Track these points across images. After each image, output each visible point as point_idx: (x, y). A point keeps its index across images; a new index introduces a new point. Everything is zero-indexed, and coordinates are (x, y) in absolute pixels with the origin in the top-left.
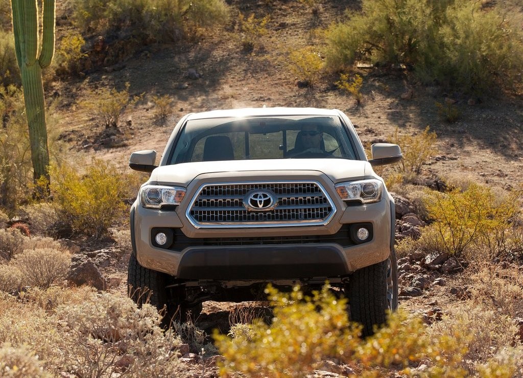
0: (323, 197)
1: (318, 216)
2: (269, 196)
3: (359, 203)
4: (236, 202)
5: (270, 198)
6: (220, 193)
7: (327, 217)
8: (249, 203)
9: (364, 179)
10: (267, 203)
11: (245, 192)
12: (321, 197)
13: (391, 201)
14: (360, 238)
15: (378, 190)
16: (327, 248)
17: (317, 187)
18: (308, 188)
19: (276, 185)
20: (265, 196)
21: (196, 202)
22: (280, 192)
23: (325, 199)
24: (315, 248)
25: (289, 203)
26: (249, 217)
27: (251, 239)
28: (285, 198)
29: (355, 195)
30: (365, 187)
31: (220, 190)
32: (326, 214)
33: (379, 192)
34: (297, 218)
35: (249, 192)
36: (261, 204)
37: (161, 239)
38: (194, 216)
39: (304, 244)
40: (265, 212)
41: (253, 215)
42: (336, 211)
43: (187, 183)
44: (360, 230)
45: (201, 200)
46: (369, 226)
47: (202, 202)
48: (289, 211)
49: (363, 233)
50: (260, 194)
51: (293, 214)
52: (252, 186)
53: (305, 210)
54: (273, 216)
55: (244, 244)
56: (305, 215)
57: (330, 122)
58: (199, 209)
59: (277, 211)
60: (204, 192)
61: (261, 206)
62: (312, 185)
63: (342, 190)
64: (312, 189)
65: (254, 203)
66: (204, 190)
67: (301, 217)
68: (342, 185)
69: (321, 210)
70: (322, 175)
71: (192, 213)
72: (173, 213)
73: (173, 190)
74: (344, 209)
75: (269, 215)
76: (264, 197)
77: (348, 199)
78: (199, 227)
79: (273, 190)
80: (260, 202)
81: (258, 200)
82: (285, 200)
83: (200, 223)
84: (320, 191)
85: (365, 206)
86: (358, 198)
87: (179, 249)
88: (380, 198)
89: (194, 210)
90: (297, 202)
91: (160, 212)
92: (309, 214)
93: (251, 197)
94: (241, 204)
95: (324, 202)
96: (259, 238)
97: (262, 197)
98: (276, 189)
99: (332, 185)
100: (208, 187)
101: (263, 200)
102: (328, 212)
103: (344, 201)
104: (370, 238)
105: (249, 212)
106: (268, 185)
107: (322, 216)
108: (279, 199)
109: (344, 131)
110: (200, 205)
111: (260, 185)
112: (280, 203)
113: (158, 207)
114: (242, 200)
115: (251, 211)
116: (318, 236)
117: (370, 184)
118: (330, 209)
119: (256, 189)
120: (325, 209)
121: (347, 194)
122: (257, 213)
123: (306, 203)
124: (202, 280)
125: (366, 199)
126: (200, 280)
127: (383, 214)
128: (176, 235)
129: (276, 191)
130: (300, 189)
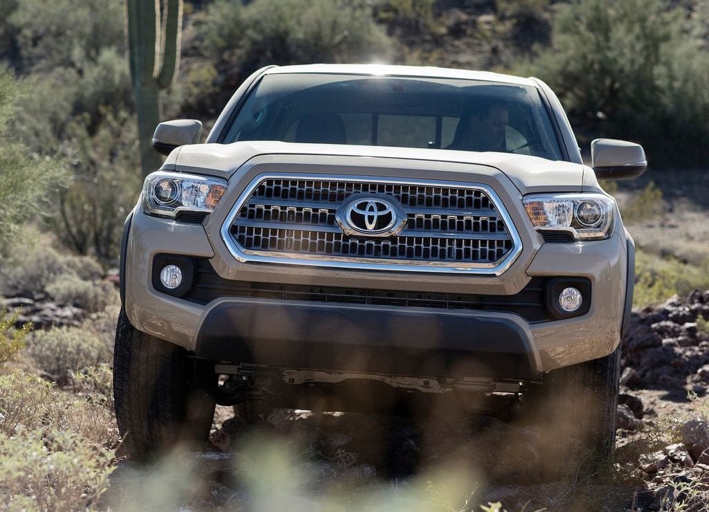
0: (498, 219)
1: (484, 257)
2: (390, 209)
3: (567, 238)
4: (323, 214)
5: (390, 213)
6: (293, 195)
7: (502, 259)
8: (349, 219)
9: (581, 192)
10: (384, 221)
11: (341, 197)
12: (494, 219)
13: (628, 241)
14: (564, 308)
15: (606, 214)
16: (497, 321)
17: (486, 199)
18: (469, 199)
19: (405, 188)
20: (382, 208)
21: (243, 210)
22: (413, 203)
23: (502, 223)
24: (473, 320)
25: (427, 225)
26: (345, 246)
27: (350, 291)
28: (420, 215)
29: (560, 222)
30: (580, 206)
31: (293, 190)
32: (500, 254)
33: (609, 220)
34: (442, 256)
35: (350, 198)
36: (371, 222)
37: (172, 277)
38: (237, 236)
39: (450, 311)
40: (378, 240)
41: (354, 245)
42: (521, 248)
43: (230, 171)
44: (565, 291)
45: (254, 206)
46: (583, 284)
47: (255, 209)
48: (427, 241)
49: (570, 299)
50: (372, 202)
51: (435, 249)
52: (357, 185)
53: (459, 242)
54: (394, 249)
55: (331, 300)
56: (459, 252)
57: (520, 95)
58: (248, 224)
59: (402, 239)
60: (261, 191)
61: (370, 227)
62: (478, 193)
63: (534, 209)
64: (477, 201)
65: (358, 220)
66: (261, 187)
67: (450, 256)
68: (537, 199)
69: (492, 244)
70: (497, 175)
71: (233, 230)
72: (198, 227)
73: (203, 183)
74: (537, 246)
75: (386, 247)
76: (379, 210)
77: (547, 228)
78: (245, 260)
79: (398, 197)
80: (371, 219)
81: (366, 213)
82: (420, 219)
83: (249, 252)
84: (492, 206)
85: (580, 245)
86: (566, 227)
87: (203, 300)
88: (609, 232)
89: (239, 224)
90: (444, 226)
91: (174, 223)
92: (467, 250)
93: (353, 207)
94: (331, 221)
95: (499, 229)
96: (364, 291)
97: (375, 208)
98: (405, 196)
99: (517, 198)
100: (270, 182)
101: (376, 214)
102: (504, 250)
103: (539, 231)
104: (584, 309)
105: (347, 238)
106: (389, 187)
107: (493, 258)
108: (410, 215)
109: (544, 112)
110: (251, 217)
111: (373, 186)
112: (411, 225)
113: (172, 214)
114: (334, 211)
115: (351, 236)
116: (481, 297)
117: (592, 203)
118: (510, 245)
119: (365, 193)
120: (500, 243)
121: (546, 219)
122: (362, 239)
123: (462, 230)
124: (246, 365)
125: (583, 232)
126: (241, 364)
127: (613, 262)
128: (199, 270)
129: (404, 200)
130: (453, 198)
